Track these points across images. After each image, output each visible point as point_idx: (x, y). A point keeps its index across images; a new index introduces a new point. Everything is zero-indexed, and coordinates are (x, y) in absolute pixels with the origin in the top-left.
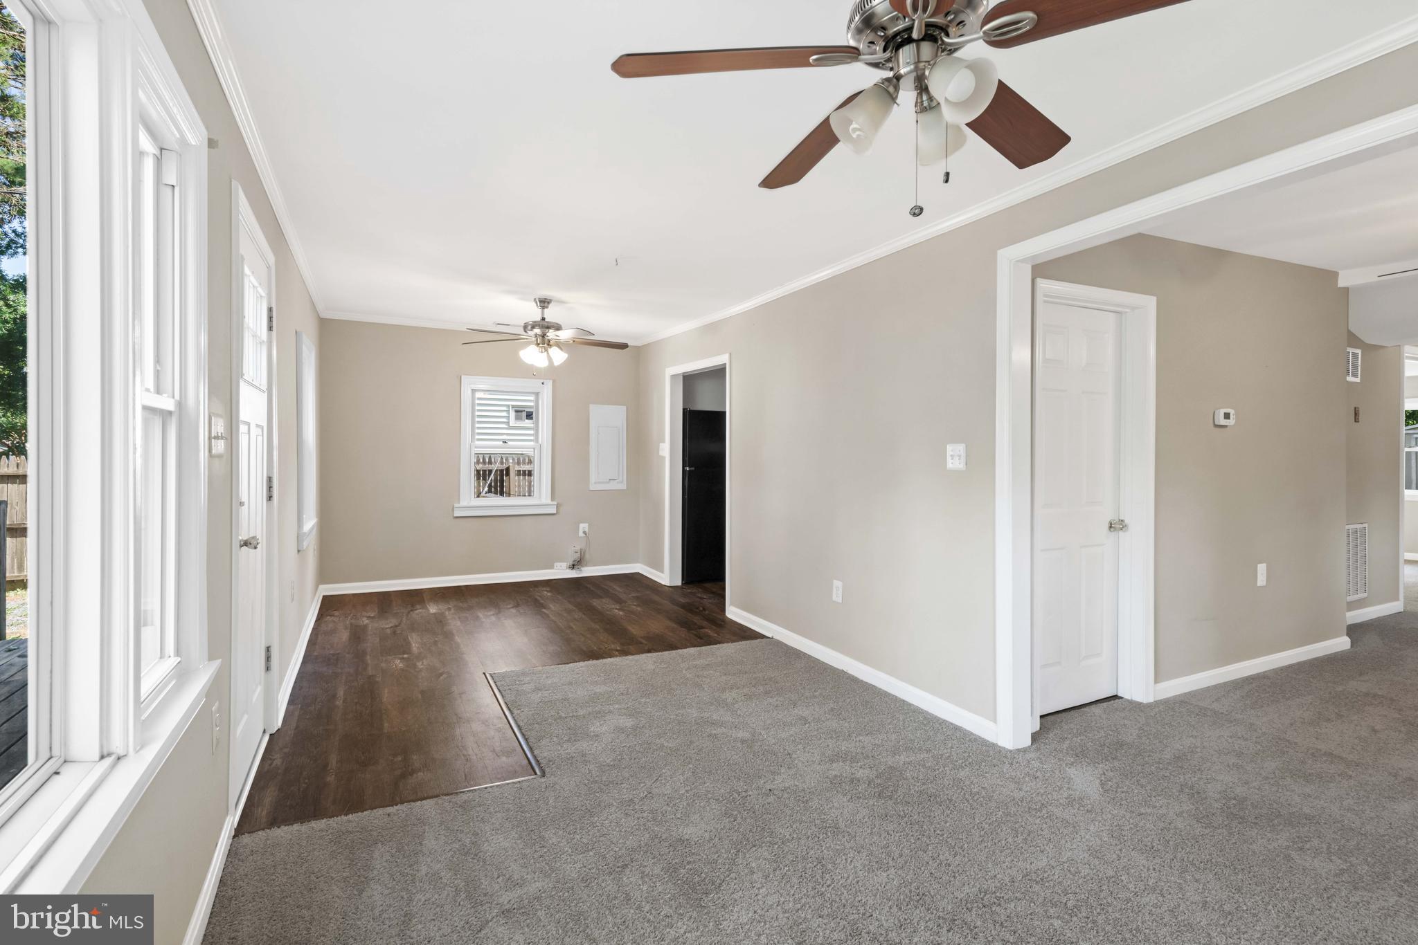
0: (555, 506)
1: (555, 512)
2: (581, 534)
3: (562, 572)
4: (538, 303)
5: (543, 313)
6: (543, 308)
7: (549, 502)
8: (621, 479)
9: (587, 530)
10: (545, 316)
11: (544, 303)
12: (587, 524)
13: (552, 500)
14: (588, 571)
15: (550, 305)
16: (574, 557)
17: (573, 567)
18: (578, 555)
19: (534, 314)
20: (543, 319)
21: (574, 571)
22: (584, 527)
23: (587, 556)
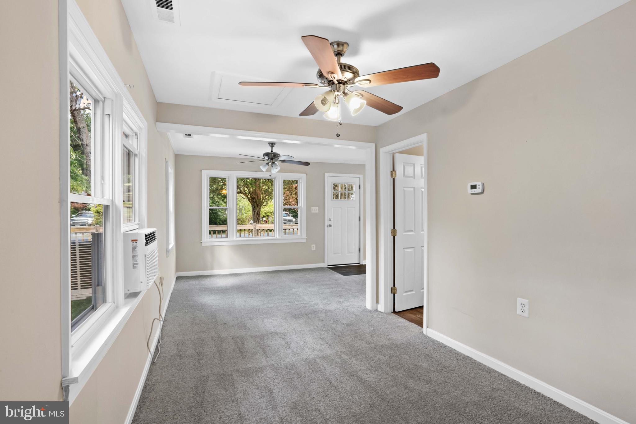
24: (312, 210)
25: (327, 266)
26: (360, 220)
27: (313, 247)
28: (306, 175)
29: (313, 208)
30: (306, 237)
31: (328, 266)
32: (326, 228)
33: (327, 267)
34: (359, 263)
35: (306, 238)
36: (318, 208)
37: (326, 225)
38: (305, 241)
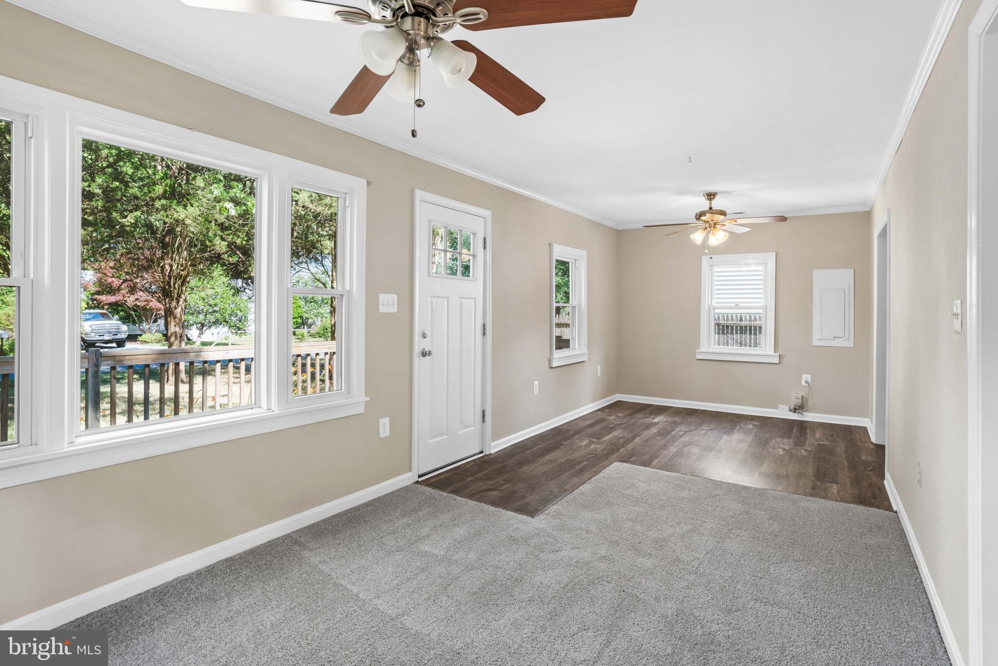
0: (778, 357)
1: (778, 362)
2: (803, 383)
3: (783, 413)
4: (706, 197)
5: (710, 204)
6: (710, 200)
7: (772, 353)
8: (846, 337)
9: (809, 380)
10: (712, 206)
11: (711, 196)
12: (810, 376)
13: (775, 352)
14: (809, 417)
15: (717, 197)
16: (795, 402)
17: (795, 410)
18: (800, 401)
19: (704, 205)
20: (711, 208)
21: (796, 414)
22: (806, 377)
23: (810, 403)
24: (380, 302)
25: (416, 479)
26: (484, 334)
27: (384, 427)
28: (369, 183)
29: (383, 298)
30: (366, 395)
31: (420, 476)
32: (417, 360)
33: (417, 482)
34: (482, 452)
35: (368, 399)
36: (396, 296)
37: (417, 349)
38: (361, 409)
